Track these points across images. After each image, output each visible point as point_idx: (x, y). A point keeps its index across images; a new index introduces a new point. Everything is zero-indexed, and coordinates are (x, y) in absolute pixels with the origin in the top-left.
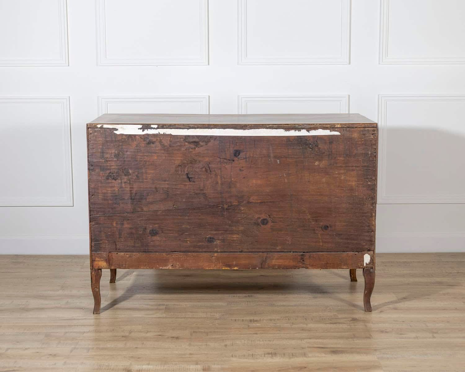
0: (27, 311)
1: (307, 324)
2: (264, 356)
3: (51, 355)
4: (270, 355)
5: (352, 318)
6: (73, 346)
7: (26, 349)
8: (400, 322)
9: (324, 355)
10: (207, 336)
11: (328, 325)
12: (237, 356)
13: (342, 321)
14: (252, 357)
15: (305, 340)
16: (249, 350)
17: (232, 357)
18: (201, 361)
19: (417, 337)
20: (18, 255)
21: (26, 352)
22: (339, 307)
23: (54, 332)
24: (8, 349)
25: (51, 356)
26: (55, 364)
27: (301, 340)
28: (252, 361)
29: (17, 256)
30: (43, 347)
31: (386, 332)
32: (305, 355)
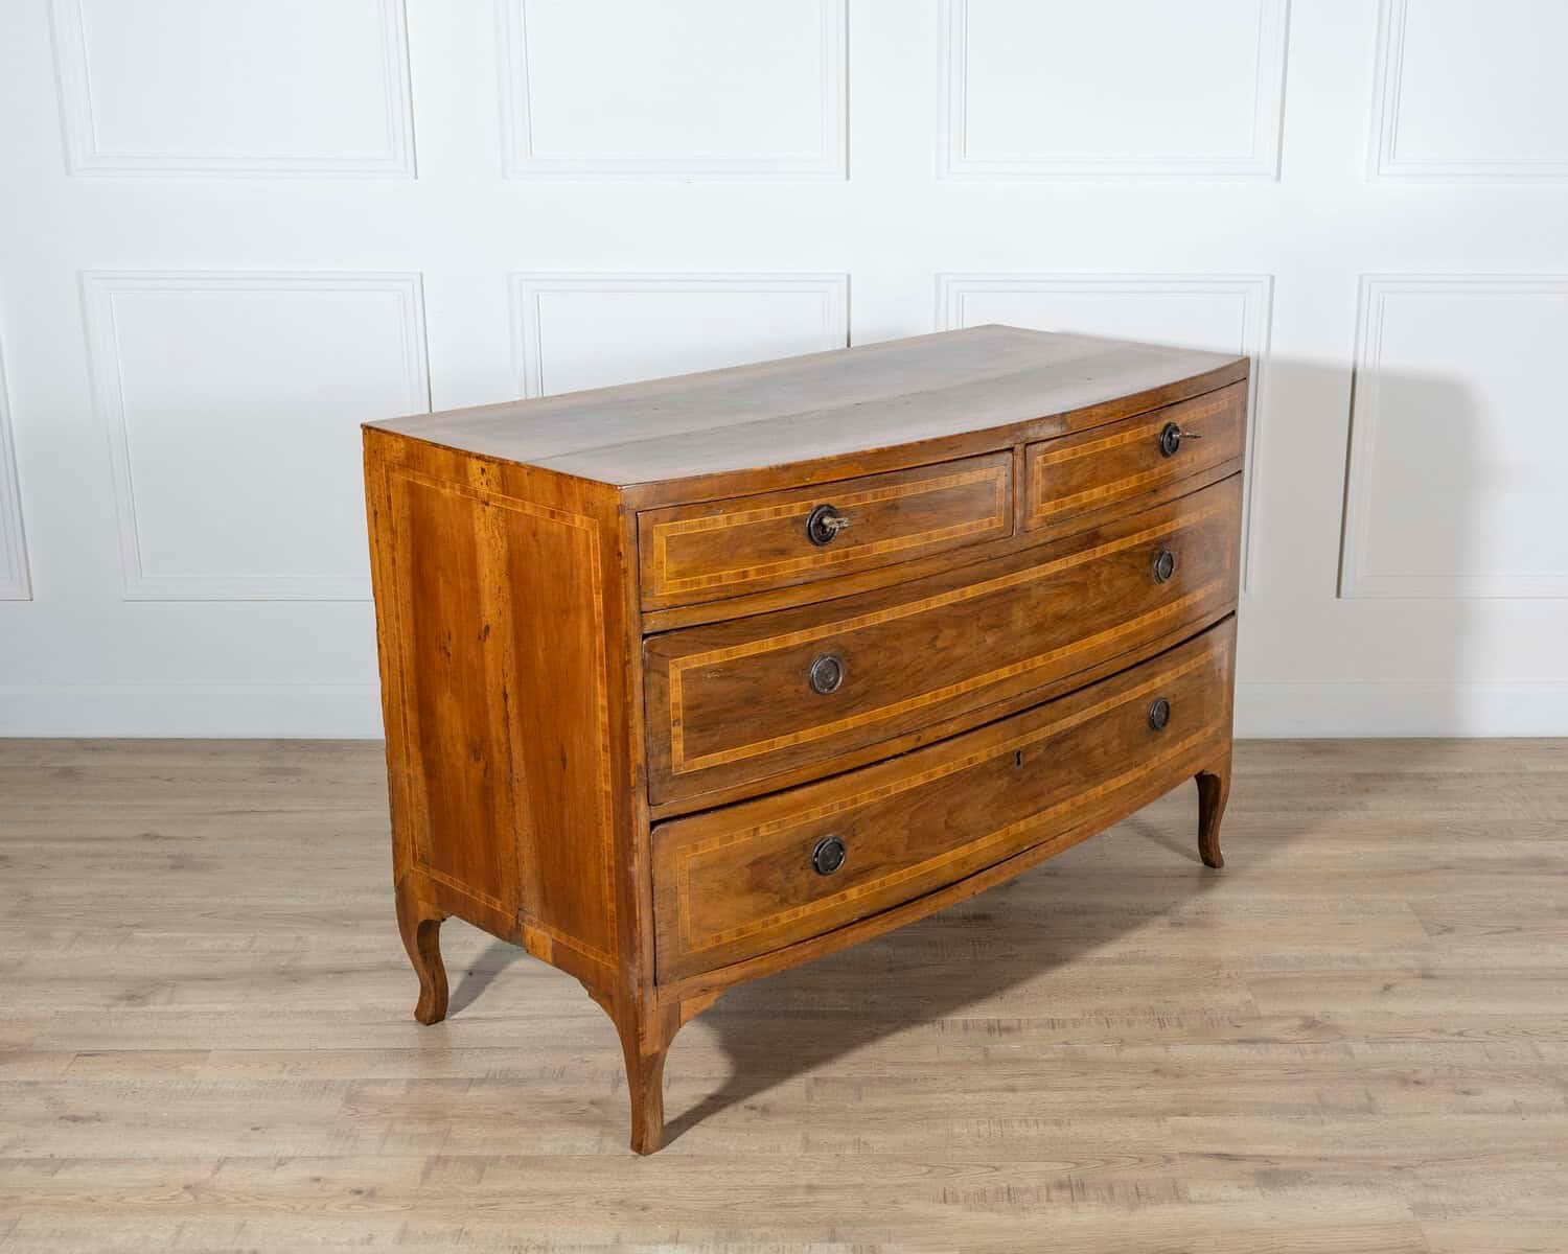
0: (295, 981)
1: (1165, 1045)
2: (1049, 1200)
3: (359, 1192)
4: (1066, 1194)
5: (1302, 1017)
6: (433, 1152)
7: (282, 1162)
8: (1454, 1035)
9: (1237, 1193)
10: (860, 1099)
11: (1232, 1048)
12: (961, 1196)
13: (1270, 1029)
14: (1009, 1200)
15: (1171, 1120)
16: (996, 1169)
17: (945, 1202)
18: (847, 1222)
19: (1517, 1109)
20: (283, 740)
21: (279, 1177)
22: (1256, 969)
23: (375, 1081)
24: (222, 1162)
25: (358, 1197)
26: (371, 1237)
27: (1158, 1121)
28: (1010, 1221)
29: (282, 745)
30: (335, 1152)
31: (1417, 1083)
32: (1176, 1193)
